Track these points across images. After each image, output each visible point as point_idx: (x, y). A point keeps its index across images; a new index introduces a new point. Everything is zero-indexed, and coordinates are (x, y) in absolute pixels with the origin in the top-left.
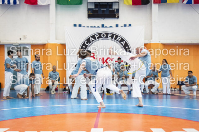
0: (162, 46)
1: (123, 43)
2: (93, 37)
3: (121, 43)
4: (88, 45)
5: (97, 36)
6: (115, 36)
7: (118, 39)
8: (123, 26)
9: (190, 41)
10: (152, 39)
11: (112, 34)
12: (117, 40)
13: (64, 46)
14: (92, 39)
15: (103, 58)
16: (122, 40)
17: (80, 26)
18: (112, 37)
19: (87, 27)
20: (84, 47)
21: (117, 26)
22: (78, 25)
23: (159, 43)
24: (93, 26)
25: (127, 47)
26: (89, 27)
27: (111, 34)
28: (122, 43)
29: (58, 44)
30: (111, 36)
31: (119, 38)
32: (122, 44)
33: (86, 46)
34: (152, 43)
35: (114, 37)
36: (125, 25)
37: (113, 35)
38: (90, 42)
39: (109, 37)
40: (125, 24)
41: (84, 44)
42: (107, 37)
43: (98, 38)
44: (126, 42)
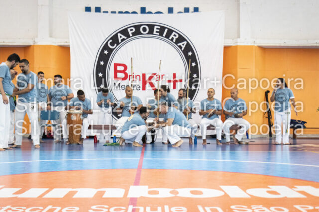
0: (259, 52)
1: (183, 45)
2: (124, 32)
3: (179, 44)
4: (113, 49)
5: (131, 30)
6: (166, 30)
7: (172, 36)
8: (183, 11)
9: (314, 42)
10: (239, 37)
11: (161, 26)
12: (171, 38)
13: (66, 49)
14: (121, 37)
15: (144, 75)
16: (181, 39)
17: (98, 10)
18: (161, 34)
19: (112, 12)
20: (106, 52)
21: (171, 11)
22: (93, 9)
23: (253, 44)
24: (124, 12)
25: (190, 54)
26: (115, 13)
27: (159, 27)
28: (181, 44)
29: (54, 46)
30: (159, 31)
31: (175, 36)
32: (181, 47)
33: (111, 51)
34: (239, 44)
35: (165, 32)
36: (187, 10)
37: (162, 29)
38: (118, 44)
39: (154, 33)
40: (187, 7)
41: (106, 47)
42: (151, 32)
43: (134, 34)
44: (188, 43)
